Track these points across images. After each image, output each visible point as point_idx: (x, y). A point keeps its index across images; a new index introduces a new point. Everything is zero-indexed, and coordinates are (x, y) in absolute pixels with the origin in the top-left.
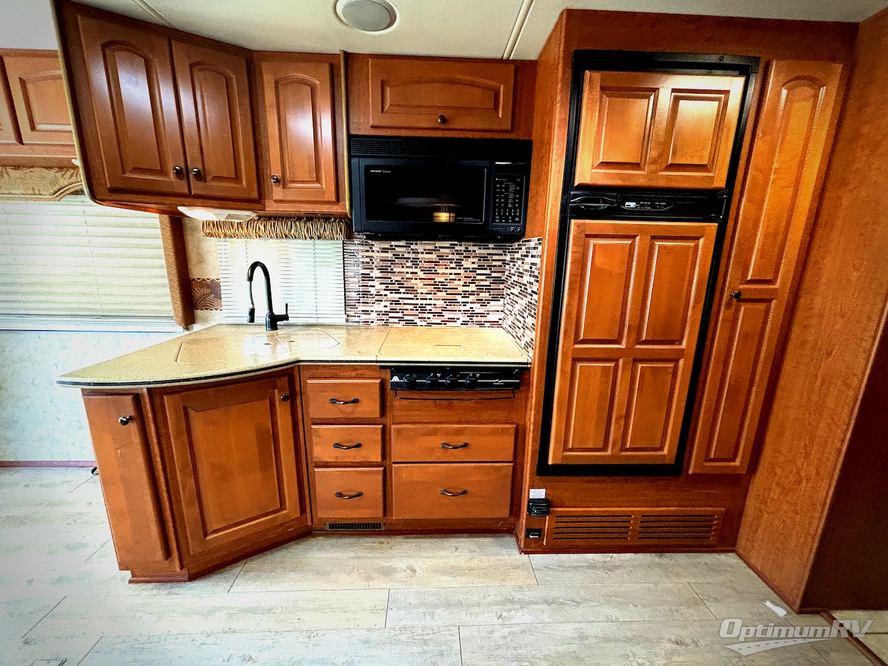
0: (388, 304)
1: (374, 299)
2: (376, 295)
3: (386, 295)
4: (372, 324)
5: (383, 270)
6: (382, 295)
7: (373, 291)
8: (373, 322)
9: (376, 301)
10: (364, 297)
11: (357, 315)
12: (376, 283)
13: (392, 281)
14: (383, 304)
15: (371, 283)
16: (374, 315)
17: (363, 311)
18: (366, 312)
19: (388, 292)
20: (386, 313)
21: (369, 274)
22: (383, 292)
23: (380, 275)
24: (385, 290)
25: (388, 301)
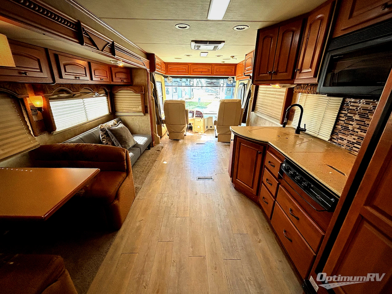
0: (356, 138)
1: (349, 133)
2: (351, 131)
3: (357, 132)
4: (342, 147)
5: (361, 115)
6: (355, 131)
7: (350, 127)
8: (343, 146)
9: (350, 134)
10: (344, 130)
11: (337, 139)
12: (354, 123)
13: (365, 124)
14: (353, 137)
15: (351, 123)
16: (345, 142)
17: (340, 138)
18: (342, 139)
19: (359, 131)
20: (353, 143)
21: (352, 117)
22: (355, 130)
23: (358, 119)
24: (358, 129)
25: (357, 136)
